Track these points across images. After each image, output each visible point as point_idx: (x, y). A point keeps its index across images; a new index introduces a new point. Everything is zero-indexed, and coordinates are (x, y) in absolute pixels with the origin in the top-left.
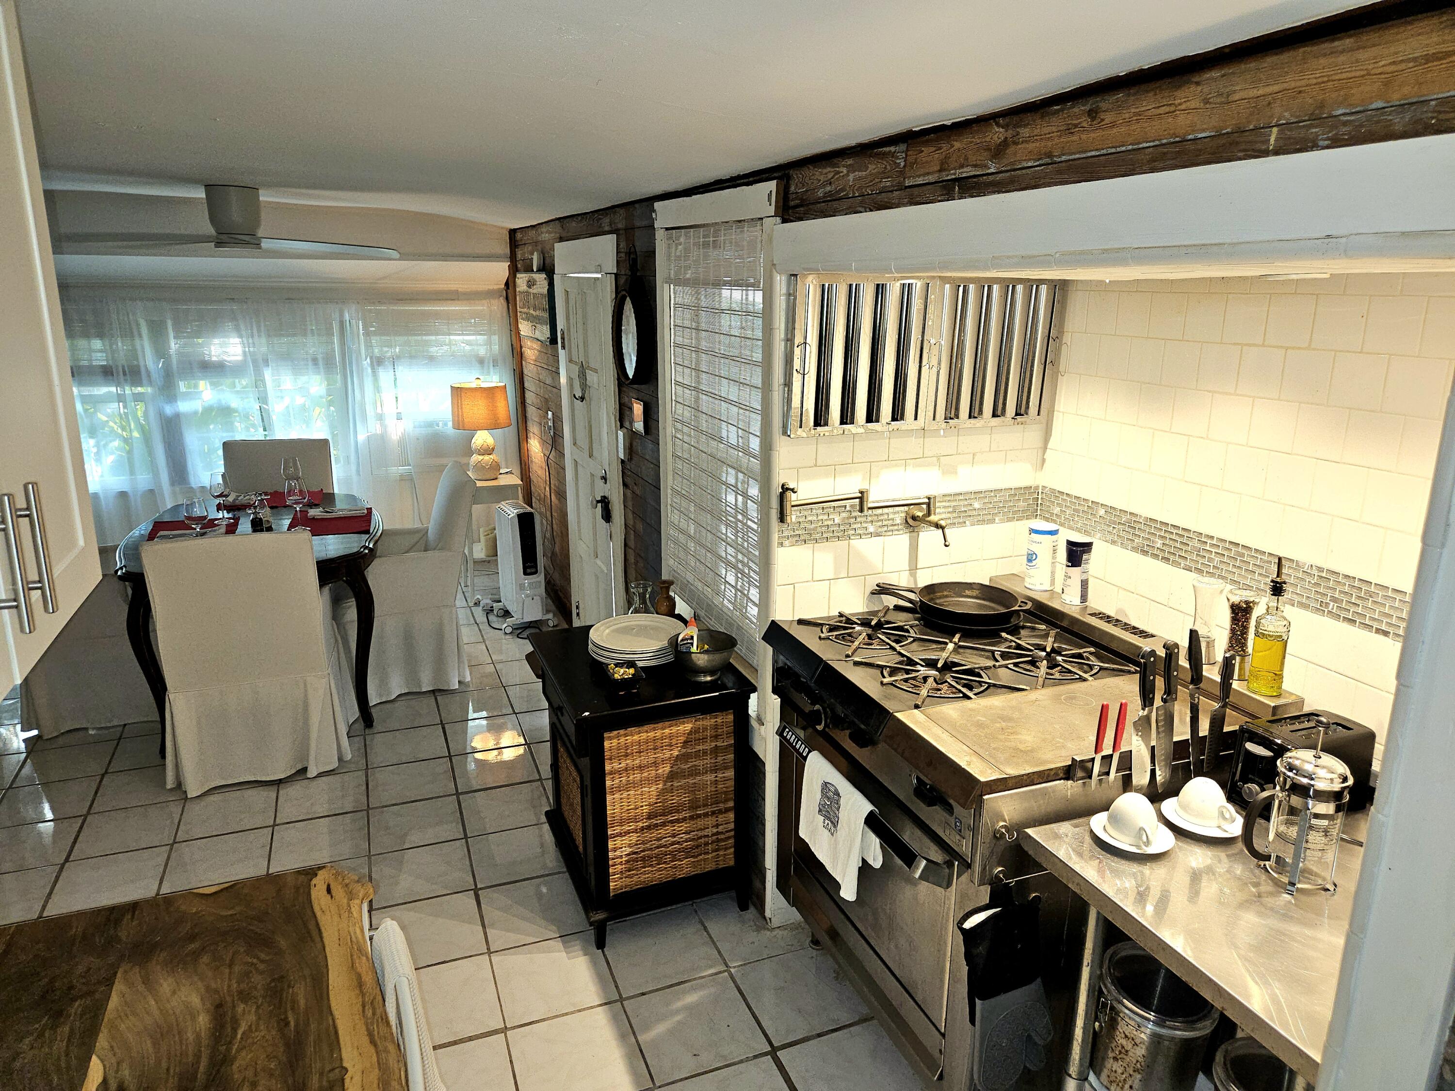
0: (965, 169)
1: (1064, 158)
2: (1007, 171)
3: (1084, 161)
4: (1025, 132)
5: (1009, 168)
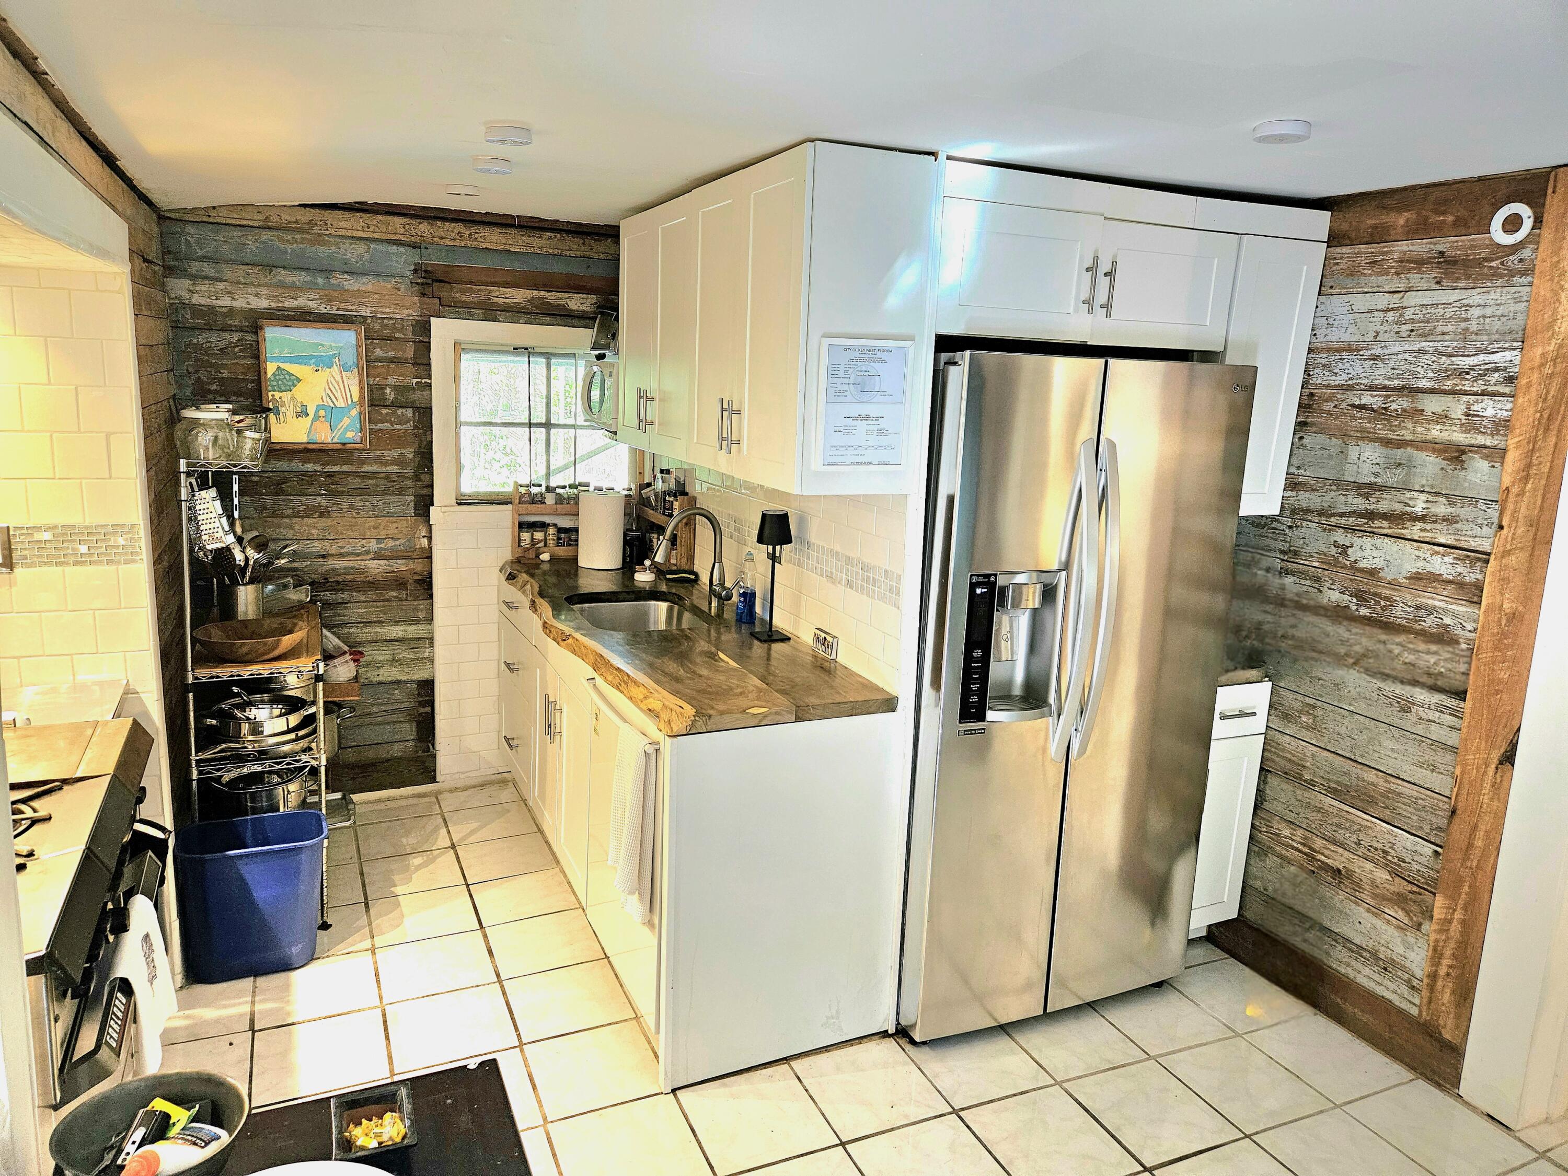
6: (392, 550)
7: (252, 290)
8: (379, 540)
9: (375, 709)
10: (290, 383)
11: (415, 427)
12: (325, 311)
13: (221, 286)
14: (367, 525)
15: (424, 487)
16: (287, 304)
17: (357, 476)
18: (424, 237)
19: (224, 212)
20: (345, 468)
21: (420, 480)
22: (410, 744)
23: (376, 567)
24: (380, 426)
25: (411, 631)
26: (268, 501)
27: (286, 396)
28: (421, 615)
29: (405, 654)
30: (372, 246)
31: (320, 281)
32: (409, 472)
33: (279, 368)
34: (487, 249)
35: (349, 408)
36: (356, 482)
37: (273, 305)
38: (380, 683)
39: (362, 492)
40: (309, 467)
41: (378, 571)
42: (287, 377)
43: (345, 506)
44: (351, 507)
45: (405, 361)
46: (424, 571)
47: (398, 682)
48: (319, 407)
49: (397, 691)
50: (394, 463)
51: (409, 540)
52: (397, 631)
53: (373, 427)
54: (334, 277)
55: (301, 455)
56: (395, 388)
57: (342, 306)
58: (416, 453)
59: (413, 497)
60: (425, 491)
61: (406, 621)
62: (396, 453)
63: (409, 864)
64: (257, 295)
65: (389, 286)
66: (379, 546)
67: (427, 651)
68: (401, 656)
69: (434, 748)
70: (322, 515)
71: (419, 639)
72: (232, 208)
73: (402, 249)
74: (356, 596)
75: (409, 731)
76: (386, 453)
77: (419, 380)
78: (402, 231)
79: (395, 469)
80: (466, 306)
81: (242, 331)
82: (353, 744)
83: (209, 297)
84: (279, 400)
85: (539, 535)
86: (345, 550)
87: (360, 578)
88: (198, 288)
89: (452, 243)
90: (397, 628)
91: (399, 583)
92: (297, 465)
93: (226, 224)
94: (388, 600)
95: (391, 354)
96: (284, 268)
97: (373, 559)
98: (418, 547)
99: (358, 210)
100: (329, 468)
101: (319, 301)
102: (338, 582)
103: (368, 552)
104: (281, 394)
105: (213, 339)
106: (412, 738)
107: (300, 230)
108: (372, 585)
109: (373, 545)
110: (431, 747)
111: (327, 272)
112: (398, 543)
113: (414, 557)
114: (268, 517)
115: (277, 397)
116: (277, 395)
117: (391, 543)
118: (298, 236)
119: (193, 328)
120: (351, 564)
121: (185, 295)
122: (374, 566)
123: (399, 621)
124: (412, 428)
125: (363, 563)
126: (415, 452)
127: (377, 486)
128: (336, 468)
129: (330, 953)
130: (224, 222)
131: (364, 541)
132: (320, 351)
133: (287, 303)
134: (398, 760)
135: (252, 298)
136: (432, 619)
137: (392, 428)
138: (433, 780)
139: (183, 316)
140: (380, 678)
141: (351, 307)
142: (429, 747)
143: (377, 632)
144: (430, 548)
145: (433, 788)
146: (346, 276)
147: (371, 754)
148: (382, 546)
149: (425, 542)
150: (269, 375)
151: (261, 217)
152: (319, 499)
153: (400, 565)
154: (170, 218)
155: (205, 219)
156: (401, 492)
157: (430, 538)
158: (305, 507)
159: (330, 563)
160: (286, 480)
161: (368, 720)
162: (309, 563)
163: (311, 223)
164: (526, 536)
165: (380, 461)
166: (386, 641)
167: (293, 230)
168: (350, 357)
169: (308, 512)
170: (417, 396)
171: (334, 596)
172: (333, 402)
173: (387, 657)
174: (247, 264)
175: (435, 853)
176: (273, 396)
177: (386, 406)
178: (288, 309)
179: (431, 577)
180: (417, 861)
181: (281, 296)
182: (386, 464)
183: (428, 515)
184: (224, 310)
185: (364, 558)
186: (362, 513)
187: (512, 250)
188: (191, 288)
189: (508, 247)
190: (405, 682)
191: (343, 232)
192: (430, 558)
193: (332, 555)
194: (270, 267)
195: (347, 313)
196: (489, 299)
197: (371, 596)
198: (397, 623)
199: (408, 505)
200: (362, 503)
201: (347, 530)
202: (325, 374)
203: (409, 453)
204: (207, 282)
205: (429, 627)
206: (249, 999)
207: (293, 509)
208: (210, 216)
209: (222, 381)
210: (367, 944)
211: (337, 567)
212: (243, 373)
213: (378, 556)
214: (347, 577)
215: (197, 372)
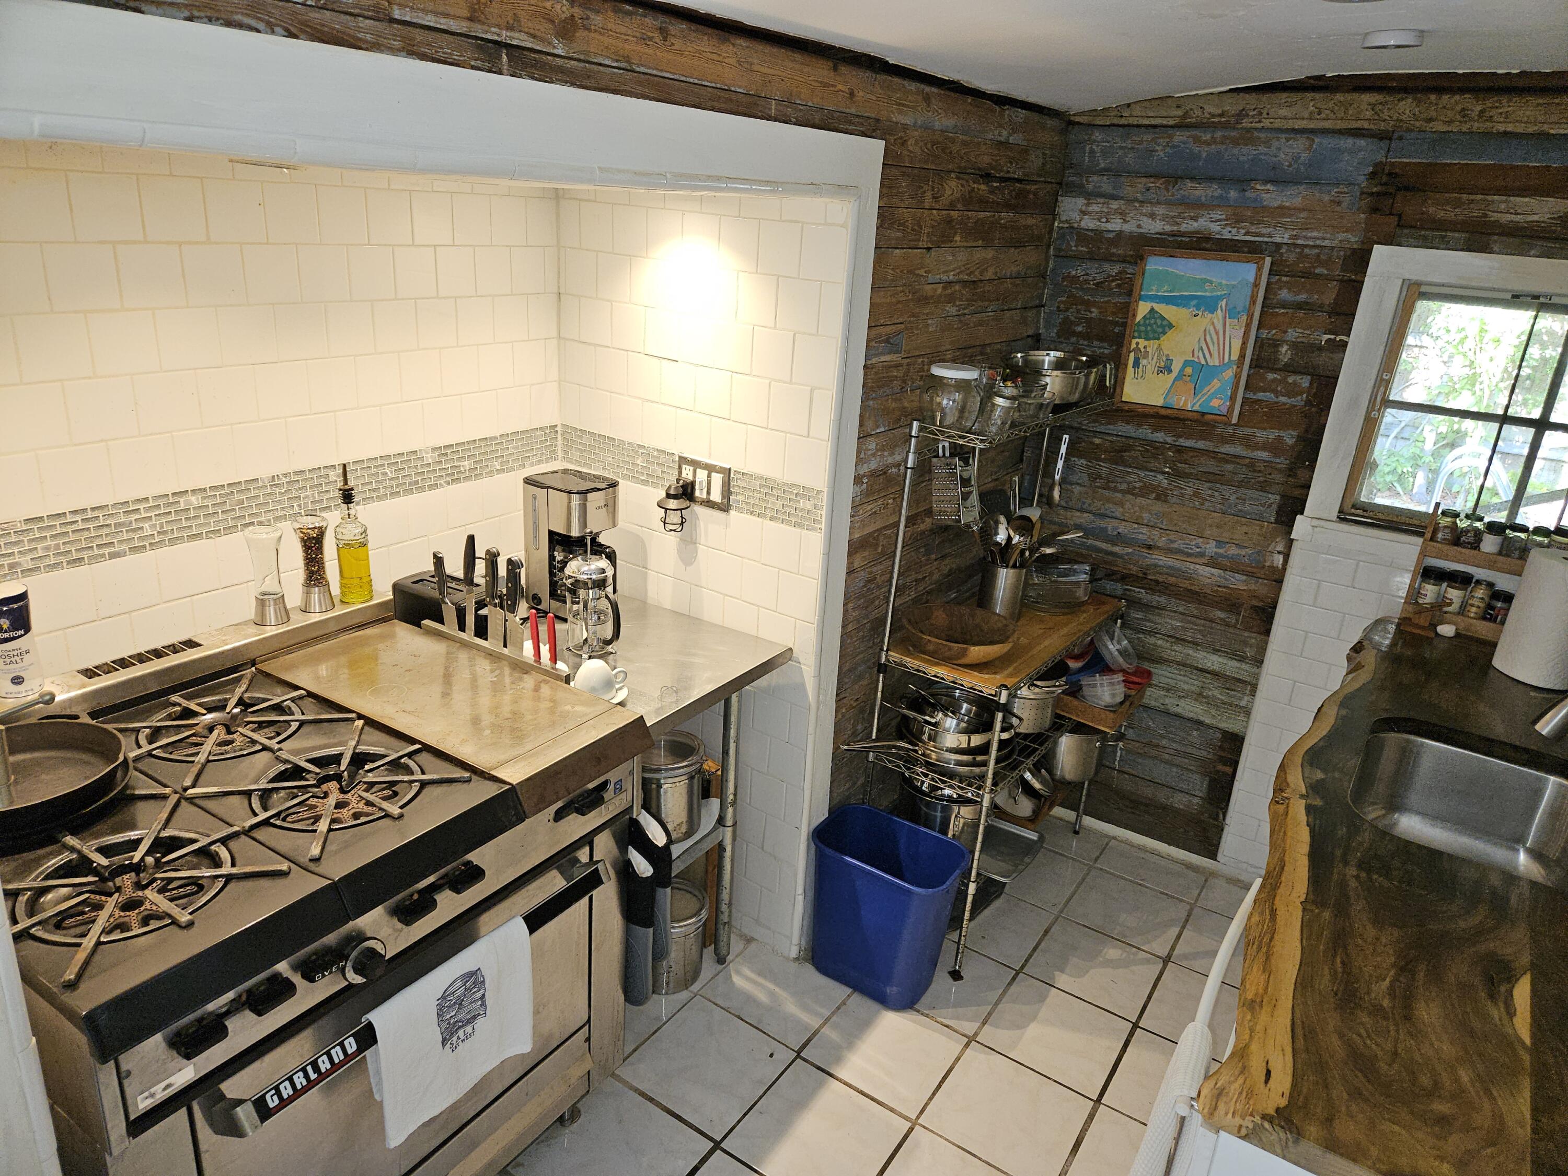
0: (517, 35)
1: (642, 69)
2: (579, 60)
3: (662, 80)
4: (597, 20)
5: (582, 57)
6: (1232, 558)
7: (1147, 209)
8: (1220, 543)
9: (1164, 742)
10: (1160, 330)
11: (1308, 402)
12: (1228, 236)
13: (1115, 205)
14: (1210, 521)
15: (1297, 487)
16: (1184, 227)
17: (1214, 458)
18: (1401, 121)
19: (1137, 111)
20: (1201, 444)
21: (1295, 476)
22: (1196, 801)
23: (1207, 575)
24: (1261, 395)
25: (1231, 667)
26: (1104, 468)
27: (1152, 346)
28: (1249, 652)
29: (1216, 693)
30: (1317, 140)
31: (1233, 194)
32: (1282, 462)
33: (1152, 309)
34: (1506, 133)
35: (1224, 366)
36: (1210, 465)
37: (1168, 228)
38: (1177, 716)
39: (1213, 478)
40: (1159, 436)
41: (1208, 581)
42: (1159, 322)
43: (1189, 491)
44: (1196, 494)
45: (1321, 308)
46: (1269, 597)
47: (1200, 723)
48: (1187, 363)
49: (1195, 733)
50: (1264, 447)
51: (1258, 553)
52: (1214, 662)
53: (1250, 395)
54: (1253, 188)
55: (1152, 420)
56: (1294, 346)
57: (1253, 229)
58: (1300, 438)
59: (1278, 497)
60: (1297, 492)
61: (1227, 653)
62: (1272, 435)
63: (1101, 951)
64: (1152, 216)
65: (1326, 198)
66: (1217, 550)
67: (1246, 698)
68: (1210, 693)
69: (1224, 819)
70: (1158, 498)
71: (1239, 680)
72: (1147, 104)
73: (1362, 143)
74: (1174, 604)
75: (1198, 785)
76: (1258, 433)
77: (1333, 337)
78: (1369, 114)
79: (1264, 455)
80: (1441, 226)
81: (1124, 261)
82: (1130, 771)
83: (1099, 220)
84: (1143, 350)
85: (1454, 594)
86: (1175, 545)
87: (1185, 584)
88: (1090, 209)
89: (1445, 128)
90: (1215, 658)
91: (1231, 603)
92: (1145, 432)
93: (1138, 126)
94: (1212, 621)
95: (1302, 297)
96: (1192, 179)
97: (1206, 565)
98: (1267, 564)
99: (1314, 89)
100: (1182, 442)
101: (1223, 223)
102: (1157, 582)
103: (1202, 555)
104: (1146, 343)
105: (1092, 271)
106: (1200, 795)
107: (1226, 126)
108: (1194, 596)
109: (1211, 548)
110: (1221, 816)
111: (1243, 182)
112: (1243, 552)
113: (1259, 575)
114: (1099, 487)
115: (1141, 346)
116: (1142, 343)
117: (1233, 551)
118: (1219, 134)
119: (1075, 257)
120: (1177, 564)
121: (1076, 216)
122: (1205, 574)
123: (1219, 651)
124: (1303, 403)
125: (1192, 566)
126: (1298, 436)
127: (1235, 474)
128: (1189, 443)
129: (931, 1013)
130: (1135, 123)
131: (1201, 540)
132: (1206, 291)
133: (1185, 225)
134: (1177, 812)
135: (1145, 219)
136: (1262, 662)
137: (1276, 400)
138: (1213, 855)
139: (1068, 243)
140: (1178, 710)
141: (1264, 231)
142: (1217, 815)
143: (1189, 655)
144: (1284, 569)
145: (1210, 866)
146: (1269, 187)
147: (1148, 791)
148: (1221, 551)
149: (1279, 560)
150: (1139, 318)
151: (1179, 113)
152: (1160, 477)
153: (1238, 582)
154: (1079, 123)
155: (1116, 121)
156: (1263, 487)
157: (1287, 557)
158: (1141, 484)
159: (1154, 557)
160: (1127, 448)
161: (1153, 752)
162: (1130, 550)
163: (1242, 114)
164: (1430, 591)
165: (1247, 442)
166: (1197, 669)
167: (1215, 126)
168: (1242, 299)
169: (1146, 490)
170: (1322, 359)
171: (1149, 597)
172: (1205, 357)
173: (1193, 688)
174: (1151, 176)
175: (1142, 955)
176: (1137, 344)
177: (1276, 369)
178: (1183, 234)
179: (1275, 607)
180: (1113, 952)
181: (1179, 216)
182: (1256, 447)
183: (1290, 524)
184: (1111, 235)
185: (1196, 560)
186: (1207, 504)
187: (1552, 132)
188: (1084, 208)
189: (1545, 128)
190: (1209, 727)
191: (1278, 124)
192: (1280, 582)
193: (1158, 548)
194: (1173, 178)
195: (1257, 239)
196: (1485, 215)
197: (1193, 609)
198: (1216, 651)
199: (1270, 506)
200: (1210, 492)
201: (1184, 522)
202: (1205, 321)
203: (1289, 437)
204: (1102, 200)
205: (1255, 670)
206: (827, 1013)
207: (1129, 483)
208: (1122, 116)
209: (1089, 321)
210: (969, 1028)
211: (1161, 563)
212: (1113, 313)
213: (1213, 562)
214: (1170, 578)
215: (1067, 310)
